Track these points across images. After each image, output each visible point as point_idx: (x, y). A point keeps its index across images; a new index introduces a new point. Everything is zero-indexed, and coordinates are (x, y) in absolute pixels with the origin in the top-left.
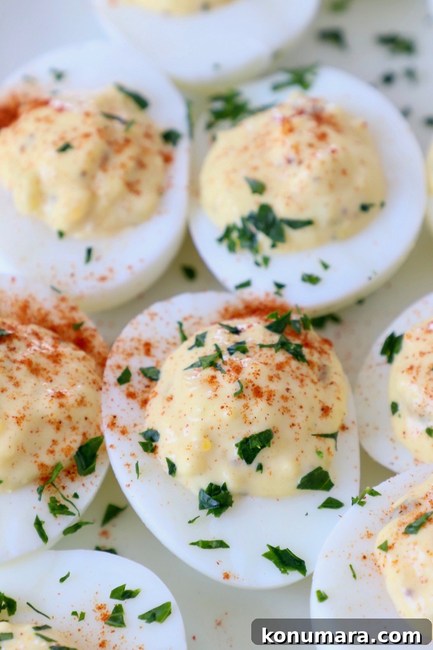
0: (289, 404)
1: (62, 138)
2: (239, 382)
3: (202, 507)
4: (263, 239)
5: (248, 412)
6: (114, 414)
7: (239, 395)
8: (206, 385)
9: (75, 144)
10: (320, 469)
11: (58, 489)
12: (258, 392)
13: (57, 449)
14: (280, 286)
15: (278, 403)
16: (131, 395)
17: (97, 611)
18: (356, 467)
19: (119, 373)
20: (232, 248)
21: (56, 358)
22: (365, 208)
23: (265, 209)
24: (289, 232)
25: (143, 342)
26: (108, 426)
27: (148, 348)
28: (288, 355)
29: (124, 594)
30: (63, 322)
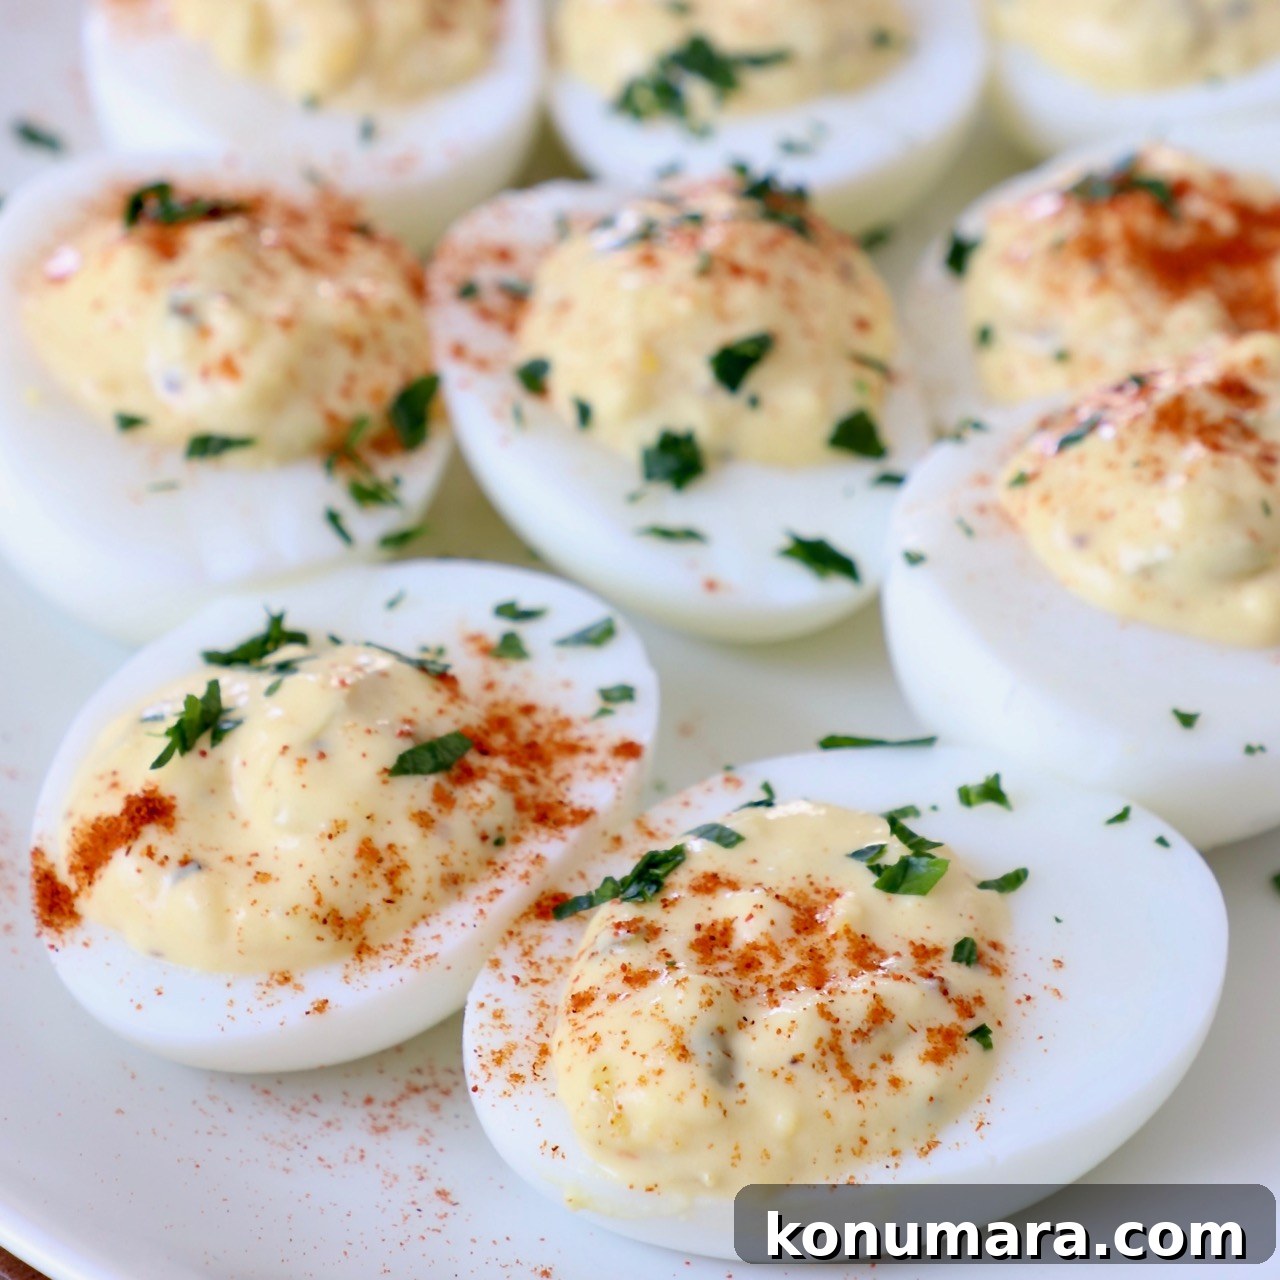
2: (701, 255)
3: (650, 476)
5: (724, 301)
12: (737, 271)
13: (357, 390)
16: (486, 315)
17: (468, 643)
26: (449, 356)
27: (504, 255)
29: (518, 613)
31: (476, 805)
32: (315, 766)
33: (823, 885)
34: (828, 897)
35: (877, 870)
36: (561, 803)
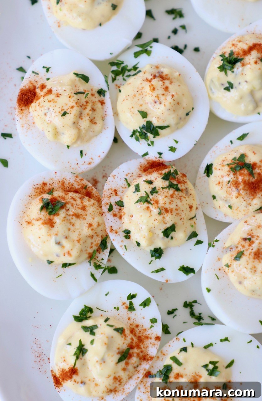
0: (178, 212)
1: (62, 110)
2: (159, 208)
3: (152, 256)
4: (150, 135)
5: (165, 220)
6: (111, 226)
7: (160, 214)
8: (146, 210)
9: (68, 112)
10: (193, 232)
11: (95, 259)
12: (167, 210)
13: (93, 245)
14: (160, 154)
15: (175, 213)
16: (115, 215)
17: (123, 305)
18: (204, 224)
19: (108, 207)
20: (137, 139)
21: (84, 208)
22: (187, 114)
23: (149, 123)
24: (160, 131)
25: (113, 190)
26: (110, 231)
27: (116, 192)
28: (174, 190)
29: (131, 297)
30: (80, 186)
31: (133, 363)
32: (103, 364)
33: (198, 374)
34: (199, 377)
35: (208, 370)
36: (148, 355)
